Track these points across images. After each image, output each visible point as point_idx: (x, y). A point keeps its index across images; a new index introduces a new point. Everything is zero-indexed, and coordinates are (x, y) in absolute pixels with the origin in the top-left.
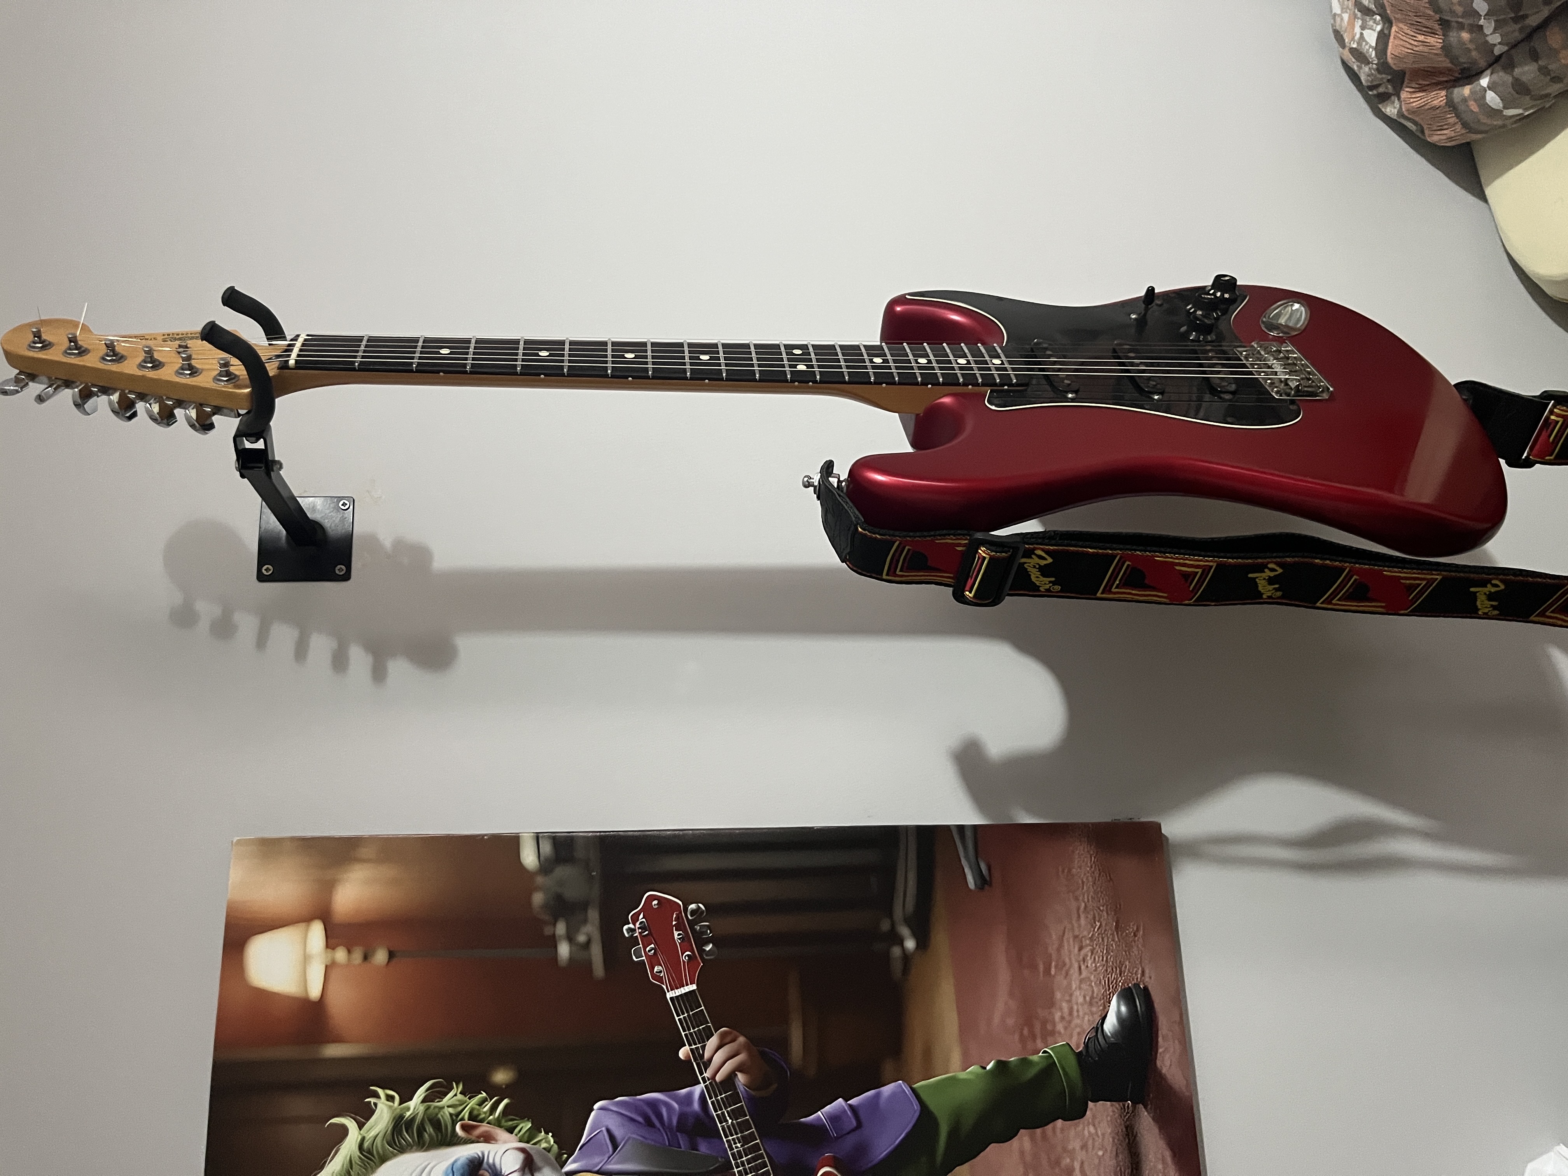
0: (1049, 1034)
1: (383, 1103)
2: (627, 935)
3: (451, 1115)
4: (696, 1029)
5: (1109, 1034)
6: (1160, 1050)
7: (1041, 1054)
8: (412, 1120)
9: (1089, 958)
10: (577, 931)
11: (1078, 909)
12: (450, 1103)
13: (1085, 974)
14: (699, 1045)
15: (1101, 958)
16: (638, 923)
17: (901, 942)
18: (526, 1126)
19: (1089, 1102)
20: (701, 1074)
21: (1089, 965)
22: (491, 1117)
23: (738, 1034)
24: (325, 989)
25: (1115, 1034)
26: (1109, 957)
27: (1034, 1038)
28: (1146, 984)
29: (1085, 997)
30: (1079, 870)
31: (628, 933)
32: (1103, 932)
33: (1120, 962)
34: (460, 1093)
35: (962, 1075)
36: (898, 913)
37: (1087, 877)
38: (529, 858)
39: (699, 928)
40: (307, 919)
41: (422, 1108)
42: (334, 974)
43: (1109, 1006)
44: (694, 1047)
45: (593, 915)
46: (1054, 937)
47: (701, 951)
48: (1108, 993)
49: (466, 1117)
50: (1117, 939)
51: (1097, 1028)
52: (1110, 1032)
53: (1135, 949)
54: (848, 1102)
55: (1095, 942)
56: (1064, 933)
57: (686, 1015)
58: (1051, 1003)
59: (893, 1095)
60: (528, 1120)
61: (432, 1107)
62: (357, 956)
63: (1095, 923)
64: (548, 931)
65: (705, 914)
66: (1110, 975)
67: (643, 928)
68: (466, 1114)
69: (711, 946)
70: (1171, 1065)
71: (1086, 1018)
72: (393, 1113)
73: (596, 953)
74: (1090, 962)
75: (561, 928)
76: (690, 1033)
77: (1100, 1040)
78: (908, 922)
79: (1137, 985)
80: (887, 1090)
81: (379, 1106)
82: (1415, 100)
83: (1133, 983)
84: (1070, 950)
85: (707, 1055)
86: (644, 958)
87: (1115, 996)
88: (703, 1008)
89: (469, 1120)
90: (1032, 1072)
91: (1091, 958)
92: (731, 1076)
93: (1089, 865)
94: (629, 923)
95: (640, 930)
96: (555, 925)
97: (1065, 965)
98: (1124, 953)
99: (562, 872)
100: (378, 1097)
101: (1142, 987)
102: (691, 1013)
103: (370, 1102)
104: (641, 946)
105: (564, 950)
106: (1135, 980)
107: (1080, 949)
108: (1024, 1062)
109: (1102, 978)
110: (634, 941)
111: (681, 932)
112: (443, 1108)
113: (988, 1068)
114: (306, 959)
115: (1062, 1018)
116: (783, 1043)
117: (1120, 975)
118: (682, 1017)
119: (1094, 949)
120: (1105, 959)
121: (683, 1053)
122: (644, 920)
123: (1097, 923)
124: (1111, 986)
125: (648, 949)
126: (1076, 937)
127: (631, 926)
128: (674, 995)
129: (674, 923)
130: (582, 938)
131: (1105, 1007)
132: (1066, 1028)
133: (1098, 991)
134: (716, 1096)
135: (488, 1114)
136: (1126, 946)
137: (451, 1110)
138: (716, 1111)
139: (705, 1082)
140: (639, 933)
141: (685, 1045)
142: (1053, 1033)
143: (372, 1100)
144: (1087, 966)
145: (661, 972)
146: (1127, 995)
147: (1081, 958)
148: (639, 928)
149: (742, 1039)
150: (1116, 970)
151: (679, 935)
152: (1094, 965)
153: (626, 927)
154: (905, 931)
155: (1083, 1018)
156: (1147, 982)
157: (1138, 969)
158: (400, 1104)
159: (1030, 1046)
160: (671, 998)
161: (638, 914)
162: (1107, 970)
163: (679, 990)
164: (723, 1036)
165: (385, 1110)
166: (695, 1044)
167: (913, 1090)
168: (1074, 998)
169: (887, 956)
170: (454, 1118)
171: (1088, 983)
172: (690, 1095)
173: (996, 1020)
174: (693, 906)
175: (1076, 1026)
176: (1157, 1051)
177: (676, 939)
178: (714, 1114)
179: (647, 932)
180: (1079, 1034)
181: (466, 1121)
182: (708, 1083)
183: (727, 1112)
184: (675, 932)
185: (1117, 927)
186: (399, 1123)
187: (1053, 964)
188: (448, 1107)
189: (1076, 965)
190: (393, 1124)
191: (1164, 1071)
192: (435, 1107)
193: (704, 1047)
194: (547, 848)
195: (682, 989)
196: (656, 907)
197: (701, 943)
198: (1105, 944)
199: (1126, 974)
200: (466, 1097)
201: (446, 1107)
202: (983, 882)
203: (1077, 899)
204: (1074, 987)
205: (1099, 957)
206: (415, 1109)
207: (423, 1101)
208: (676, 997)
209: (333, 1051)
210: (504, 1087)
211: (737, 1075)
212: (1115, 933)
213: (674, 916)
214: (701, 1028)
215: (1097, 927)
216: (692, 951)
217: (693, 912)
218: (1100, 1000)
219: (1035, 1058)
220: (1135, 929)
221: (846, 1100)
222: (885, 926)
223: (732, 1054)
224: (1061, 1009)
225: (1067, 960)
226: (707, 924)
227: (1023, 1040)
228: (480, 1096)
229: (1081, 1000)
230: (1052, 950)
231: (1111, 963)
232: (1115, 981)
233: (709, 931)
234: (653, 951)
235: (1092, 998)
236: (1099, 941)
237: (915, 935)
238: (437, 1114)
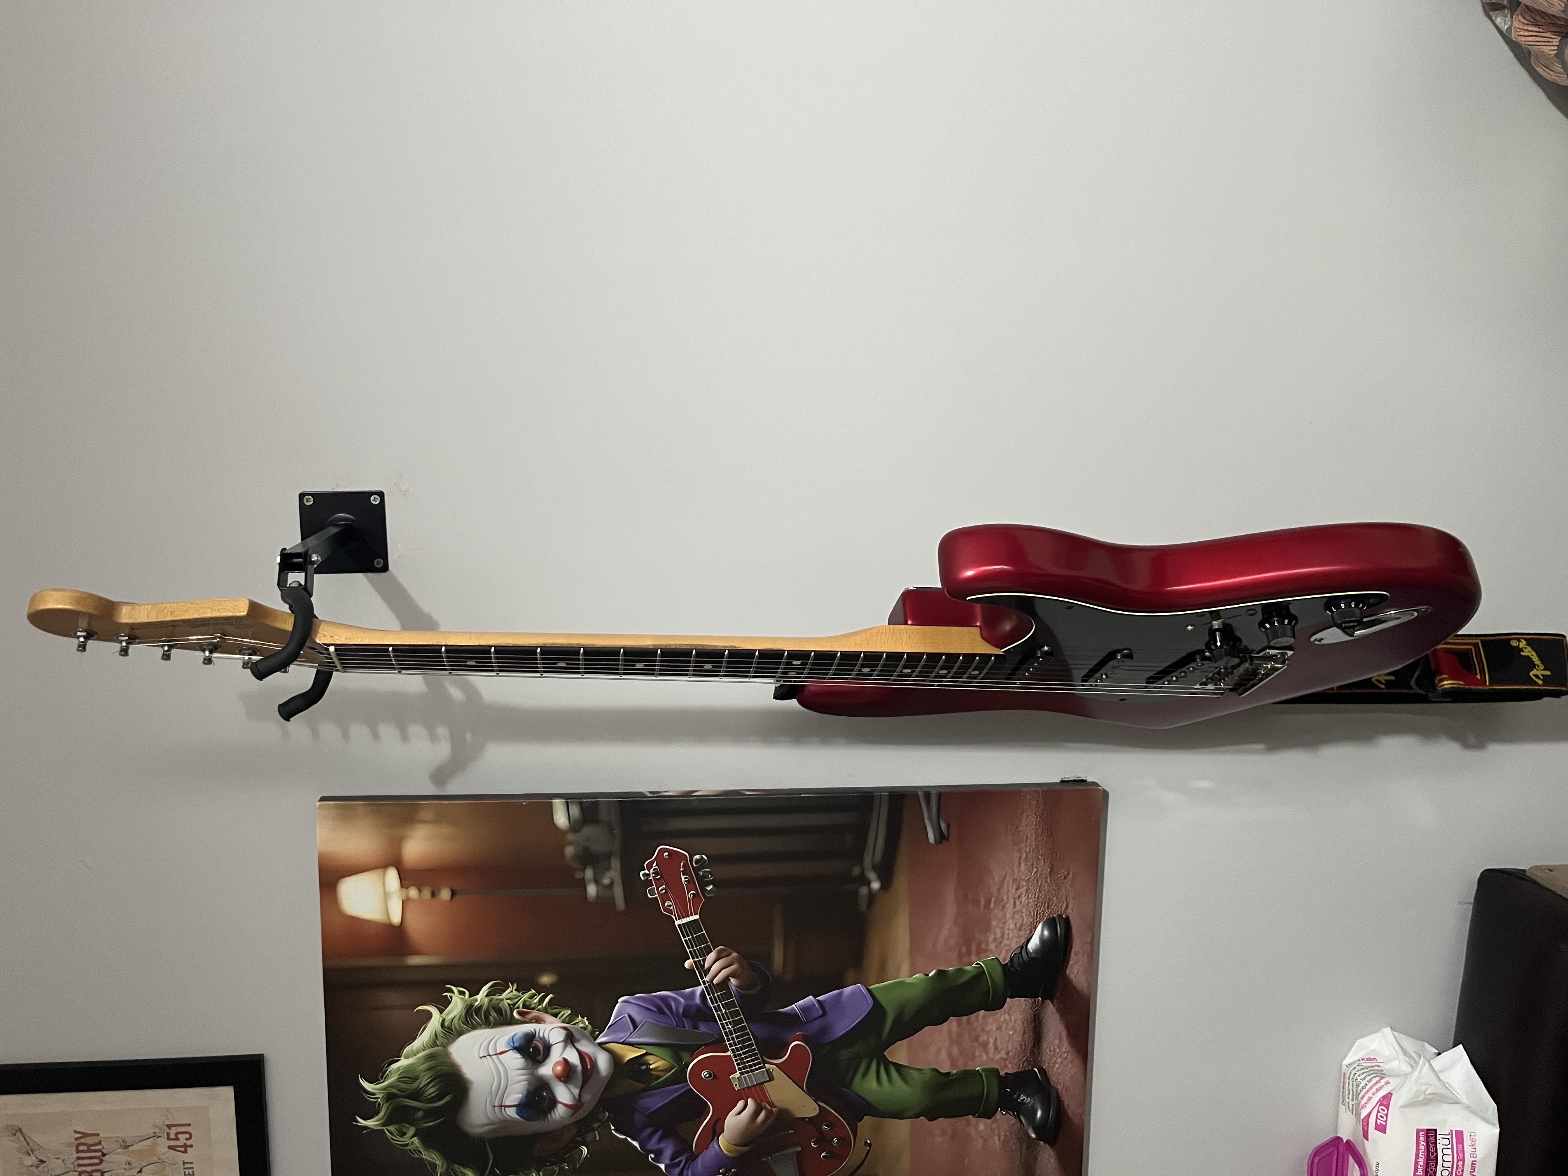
1: (457, 996)
2: (643, 879)
3: (509, 1004)
4: (698, 947)
5: (1031, 951)
6: (1071, 962)
7: (974, 965)
8: (480, 1008)
9: (1023, 896)
10: (603, 874)
11: (1020, 858)
12: (508, 996)
13: (1018, 907)
14: (701, 959)
15: (1033, 896)
16: (652, 869)
17: (868, 883)
18: (567, 1012)
19: (1008, 999)
20: (702, 978)
21: (1023, 901)
22: (540, 1007)
23: (732, 951)
24: (404, 917)
25: (1037, 951)
26: (1040, 895)
27: (969, 953)
28: (1068, 915)
29: (1016, 924)
30: (1025, 828)
31: (644, 877)
32: (1038, 876)
33: (1049, 898)
34: (515, 990)
35: (909, 980)
36: (868, 861)
37: (1032, 833)
38: (561, 819)
39: (702, 873)
40: (385, 866)
41: (486, 1000)
42: (410, 907)
43: (1035, 931)
44: (696, 959)
45: (616, 864)
46: (996, 878)
47: (703, 890)
48: (1035, 921)
49: (521, 1006)
50: (1049, 881)
51: (1022, 947)
52: (1032, 949)
53: (1063, 888)
54: (817, 998)
55: (1030, 884)
56: (1005, 876)
57: (691, 937)
58: (987, 929)
59: (853, 993)
60: (568, 1009)
61: (494, 1000)
62: (427, 893)
63: (1032, 869)
64: (578, 875)
65: (707, 862)
66: (1039, 909)
67: (656, 873)
68: (520, 1003)
69: (711, 887)
70: (1077, 973)
71: (1015, 940)
72: (465, 1003)
73: (618, 892)
74: (1024, 899)
75: (589, 873)
76: (693, 950)
77: (1023, 955)
78: (875, 868)
79: (1060, 916)
80: (848, 990)
81: (454, 998)
82: (1526, 33)
83: (1057, 913)
84: (1009, 888)
85: (706, 966)
86: (657, 895)
87: (1041, 924)
88: (704, 932)
89: (523, 1008)
90: (964, 979)
91: (1025, 896)
92: (726, 980)
93: (1034, 823)
94: (645, 870)
95: (654, 875)
96: (584, 870)
97: (1002, 900)
98: (1054, 892)
99: (589, 831)
100: (453, 992)
101: (1064, 917)
102: (694, 936)
103: (447, 995)
104: (654, 886)
105: (592, 890)
106: (1060, 912)
107: (1017, 889)
108: (960, 971)
109: (1032, 910)
110: (648, 883)
111: (687, 876)
112: (503, 1000)
113: (930, 975)
114: (386, 896)
115: (995, 940)
116: (768, 957)
117: (1048, 908)
118: (687, 938)
119: (1029, 889)
120: (1037, 896)
121: (687, 964)
122: (657, 867)
123: (1034, 869)
124: (1038, 917)
125: (660, 889)
126: (1015, 880)
127: (647, 872)
128: (681, 923)
129: (681, 869)
130: (606, 881)
131: (1031, 932)
132: (997, 947)
133: (1027, 920)
134: (713, 994)
135: (537, 1004)
136: (1056, 887)
137: (509, 1001)
138: (713, 1003)
139: (704, 983)
140: (653, 877)
141: (690, 959)
142: (985, 951)
143: (448, 994)
144: (1021, 902)
145: (670, 906)
146: (1051, 923)
147: (1017, 896)
148: (653, 873)
149: (735, 954)
150: (1045, 904)
151: (685, 878)
152: (1027, 901)
153: (642, 873)
154: (872, 875)
155: (1012, 939)
156: (1069, 913)
157: (1063, 903)
158: (470, 997)
159: (965, 960)
160: (679, 925)
161: (652, 863)
162: (1037, 905)
163: (685, 919)
164: (719, 953)
165: (459, 1001)
166: (698, 958)
167: (869, 990)
168: (1006, 926)
169: (856, 893)
170: (512, 1006)
171: (1020, 914)
172: (693, 994)
173: (941, 940)
174: (697, 857)
175: (1006, 945)
176: (1068, 963)
177: (683, 881)
178: (712, 1006)
179: (659, 876)
180: (1007, 951)
181: (521, 1009)
182: (707, 984)
183: (722, 1004)
184: (682, 876)
185: (1050, 873)
186: (470, 1010)
187: (993, 900)
188: (506, 999)
189: (1012, 901)
190: (466, 1010)
191: (1072, 976)
192: (497, 1000)
193: (704, 960)
194: (575, 811)
195: (688, 918)
196: (667, 857)
197: (703, 885)
198: (1039, 885)
199: (1053, 907)
200: (520, 992)
201: (505, 1000)
202: (942, 838)
203: (1020, 851)
204: (1008, 916)
205: (1032, 895)
206: (481, 1000)
207: (487, 996)
208: (683, 924)
209: (415, 960)
210: (548, 986)
211: (730, 980)
212: (1049, 877)
213: (682, 864)
214: (702, 946)
215: (1034, 872)
216: (696, 890)
217: (697, 861)
218: (1028, 927)
219: (968, 968)
220: (1066, 873)
221: (815, 997)
222: (856, 871)
223: (726, 965)
224: (995, 933)
225: (1005, 897)
226: (709, 870)
227: (960, 956)
228: (530, 992)
229: (1012, 926)
230: (994, 890)
231: (1041, 900)
232: (1042, 913)
233: (710, 876)
234: (664, 891)
235: (1022, 925)
236: (1034, 883)
237: (880, 878)
238: (499, 1004)
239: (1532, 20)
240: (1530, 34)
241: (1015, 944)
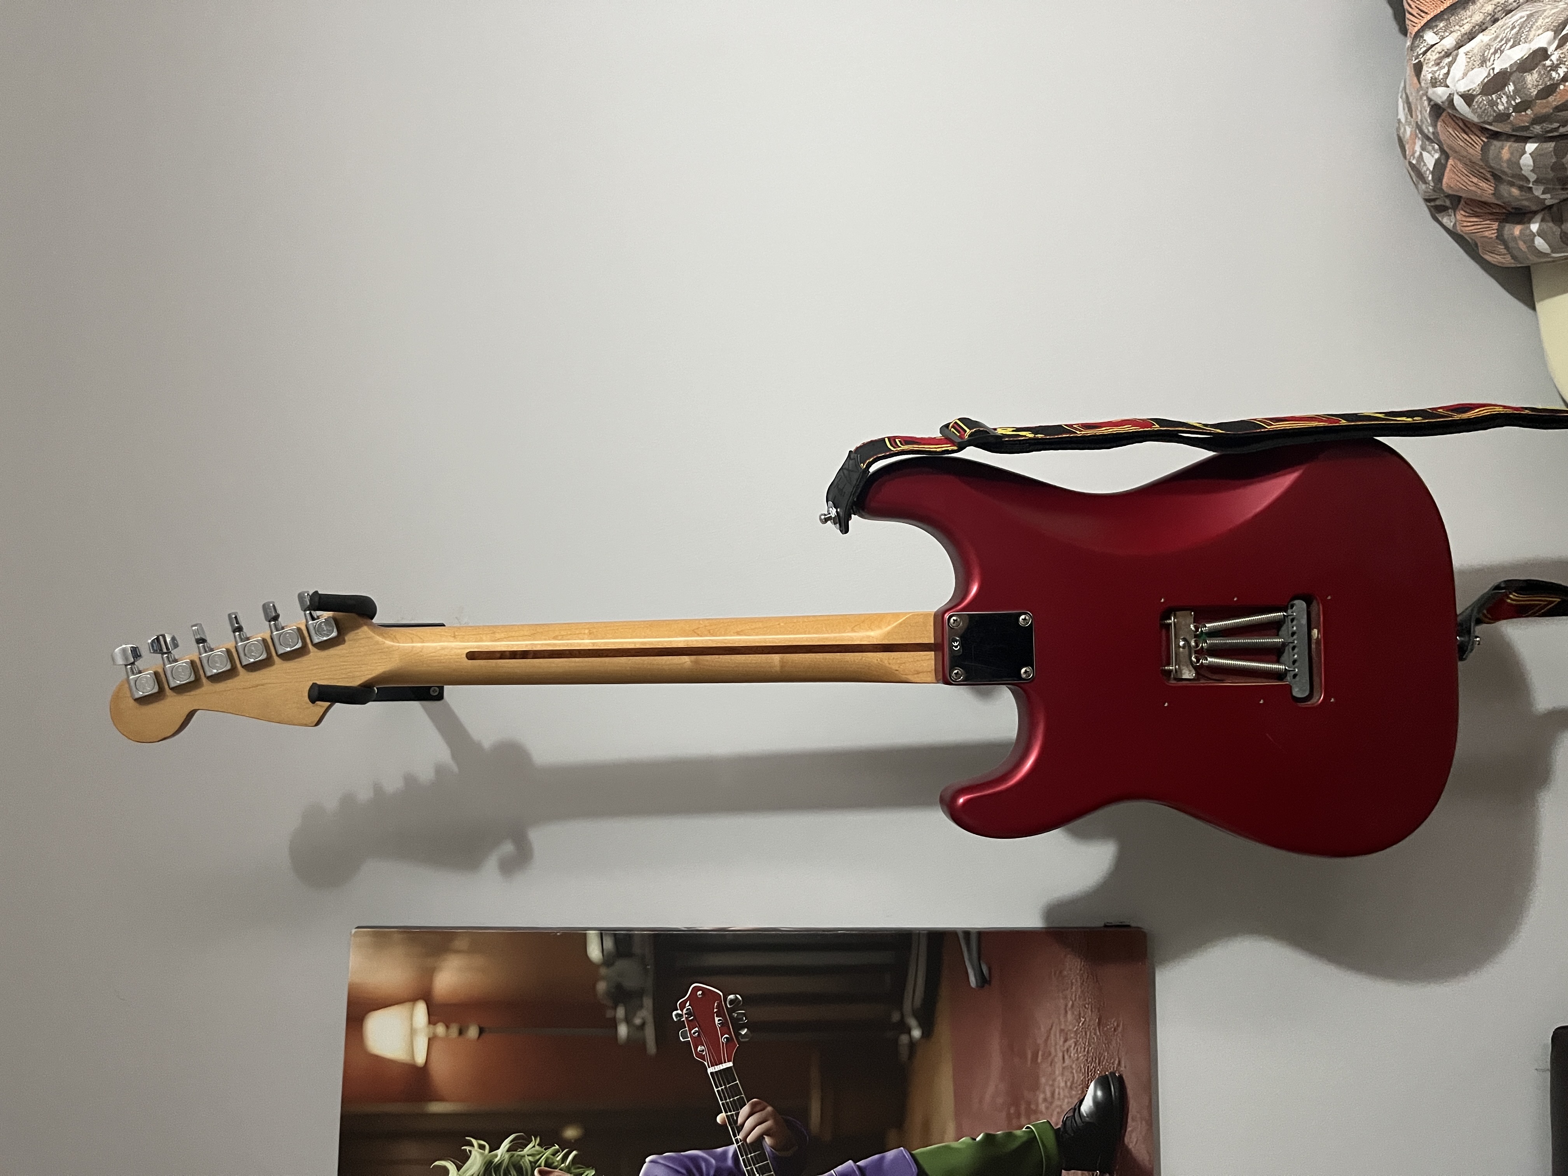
0: (1032, 1112)
1: (476, 1151)
2: (675, 1020)
3: (531, 1162)
4: (732, 1099)
5: (1085, 1115)
6: (1129, 1129)
7: (1024, 1129)
8: (500, 1164)
9: (1072, 1049)
10: (635, 1014)
11: (1066, 1006)
12: (529, 1153)
13: (1067, 1062)
14: (734, 1113)
15: (1083, 1049)
16: (685, 1009)
17: (909, 1031)
18: (591, 1173)
19: (1063, 1171)
20: (735, 1136)
21: (1072, 1055)
22: (563, 1165)
23: (766, 1104)
24: (428, 1057)
25: (1091, 1114)
26: (1090, 1049)
27: (1018, 1116)
28: (1121, 1073)
29: (1066, 1083)
30: (1069, 972)
31: (676, 1018)
32: (1086, 1027)
33: (1100, 1053)
34: (538, 1145)
35: (955, 1145)
36: (907, 1006)
37: (1077, 978)
38: (594, 952)
39: (736, 1015)
40: (414, 1000)
41: (507, 1156)
42: (436, 1046)
43: (1087, 1091)
44: (729, 1114)
45: (648, 1002)
46: (1042, 1029)
47: (738, 1034)
48: (1087, 1079)
49: (543, 1164)
50: (1098, 1033)
51: (1075, 1109)
52: (1085, 1112)
53: (1114, 1042)
54: (857, 1164)
55: (1079, 1035)
56: (1052, 1026)
57: (723, 1087)
58: (1035, 1087)
59: (895, 1160)
60: (592, 1169)
61: (515, 1156)
62: (454, 1031)
63: (1080, 1019)
64: (609, 1014)
65: (741, 1003)
66: (1090, 1065)
67: (689, 1014)
68: (542, 1161)
69: (746, 1030)
70: (1136, 1142)
71: (1066, 1100)
72: (485, 1158)
73: (650, 1033)
74: (1073, 1052)
75: (621, 1012)
76: (726, 1102)
77: (1076, 1119)
78: (916, 1015)
79: (1113, 1074)
80: (890, 1155)
81: (473, 1153)
82: (1469, 224)
83: (1110, 1071)
84: (1057, 1040)
85: (740, 1121)
86: (689, 1039)
87: (1093, 1082)
88: (738, 1082)
89: (545, 1166)
90: (1016, 1144)
91: (1074, 1049)
92: (760, 1139)
93: (1079, 967)
94: (677, 1010)
95: (687, 1016)
96: (615, 1008)
97: (1050, 1054)
98: (1104, 1046)
99: (622, 965)
100: (472, 1146)
101: (1117, 1075)
102: (728, 1086)
103: (466, 1149)
104: (687, 1028)
105: (623, 1030)
106: (1112, 1069)
107: (1066, 1041)
108: (1009, 1135)
109: (1082, 1066)
110: (681, 1025)
111: (721, 1018)
112: (524, 1156)
113: (978, 1139)
114: (413, 1032)
115: (1045, 1100)
116: (805, 1114)
117: (1099, 1064)
118: (720, 1089)
119: (1077, 1041)
120: (1086, 1049)
121: (719, 1119)
122: (690, 1007)
123: (1082, 1019)
124: (1090, 1074)
125: (692, 1032)
126: (1062, 1031)
127: (679, 1012)
128: (714, 1071)
129: (715, 1010)
130: (638, 1021)
131: (1083, 1092)
132: (1047, 1108)
133: (1079, 1077)
134: (747, 1155)
135: (560, 1162)
136: (1105, 1040)
137: (530, 1158)
138: (746, 1167)
139: (737, 1142)
140: (686, 1018)
141: (722, 1112)
142: (1036, 1112)
143: (468, 1148)
144: (1070, 1056)
145: (703, 1051)
146: (1104, 1083)
147: (1065, 1048)
148: (686, 1014)
149: (769, 1109)
150: (1096, 1059)
151: (719, 1020)
152: (1076, 1055)
153: (675, 1013)
154: (912, 1022)
155: (1063, 1100)
156: (1122, 1071)
157: (1116, 1060)
158: (490, 1151)
159: (1014, 1121)
160: (711, 1073)
161: (686, 1002)
162: (1087, 1060)
163: (718, 1066)
164: (754, 1106)
165: (478, 1156)
166: (730, 1112)
167: (912, 1155)
168: (1056, 1084)
169: (896, 1041)
170: (533, 1164)
171: (1070, 1071)
172: (725, 1153)
173: (988, 1098)
174: (732, 997)
175: (1057, 1106)
176: (1126, 1131)
177: (716, 1024)
178: (745, 1169)
179: (692, 1018)
180: (1058, 1113)
181: (543, 1168)
182: (740, 1143)
183: (756, 1168)
184: (716, 1018)
185: (1099, 1023)
186: (489, 1167)
187: (1040, 1053)
188: (528, 1155)
189: (1060, 1055)
190: (484, 1168)
191: (1131, 1146)
192: (518, 1156)
193: (737, 1115)
194: (609, 944)
195: (721, 1065)
196: (700, 996)
197: (738, 1027)
198: (1088, 1037)
199: (1104, 1063)
200: (542, 1148)
201: (526, 1156)
202: (984, 981)
203: (1065, 998)
204: (1057, 1073)
205: (1081, 1048)
206: (501, 1155)
207: (508, 1151)
208: (716, 1072)
209: (436, 1107)
210: (573, 1141)
211: (764, 1138)
212: (1097, 1028)
213: (716, 1004)
214: (735, 1098)
215: (1082, 1022)
216: (730, 1034)
217: (732, 1002)
218: (1079, 1085)
219: (1018, 1132)
220: (1115, 1024)
221: (855, 1162)
222: (896, 1017)
223: (760, 1120)
224: (1044, 1092)
225: (1053, 1050)
226: (743, 1012)
227: (1009, 1117)
228: (554, 1148)
229: (1062, 1084)
230: (1040, 1041)
231: (1091, 1054)
232: (1094, 1069)
233: (744, 1018)
234: (697, 1034)
235: (1072, 1083)
236: (1082, 1034)
237: (921, 1025)
238: (519, 1161)
239: (1471, 212)
240: (1472, 224)
241: (1067, 1106)
